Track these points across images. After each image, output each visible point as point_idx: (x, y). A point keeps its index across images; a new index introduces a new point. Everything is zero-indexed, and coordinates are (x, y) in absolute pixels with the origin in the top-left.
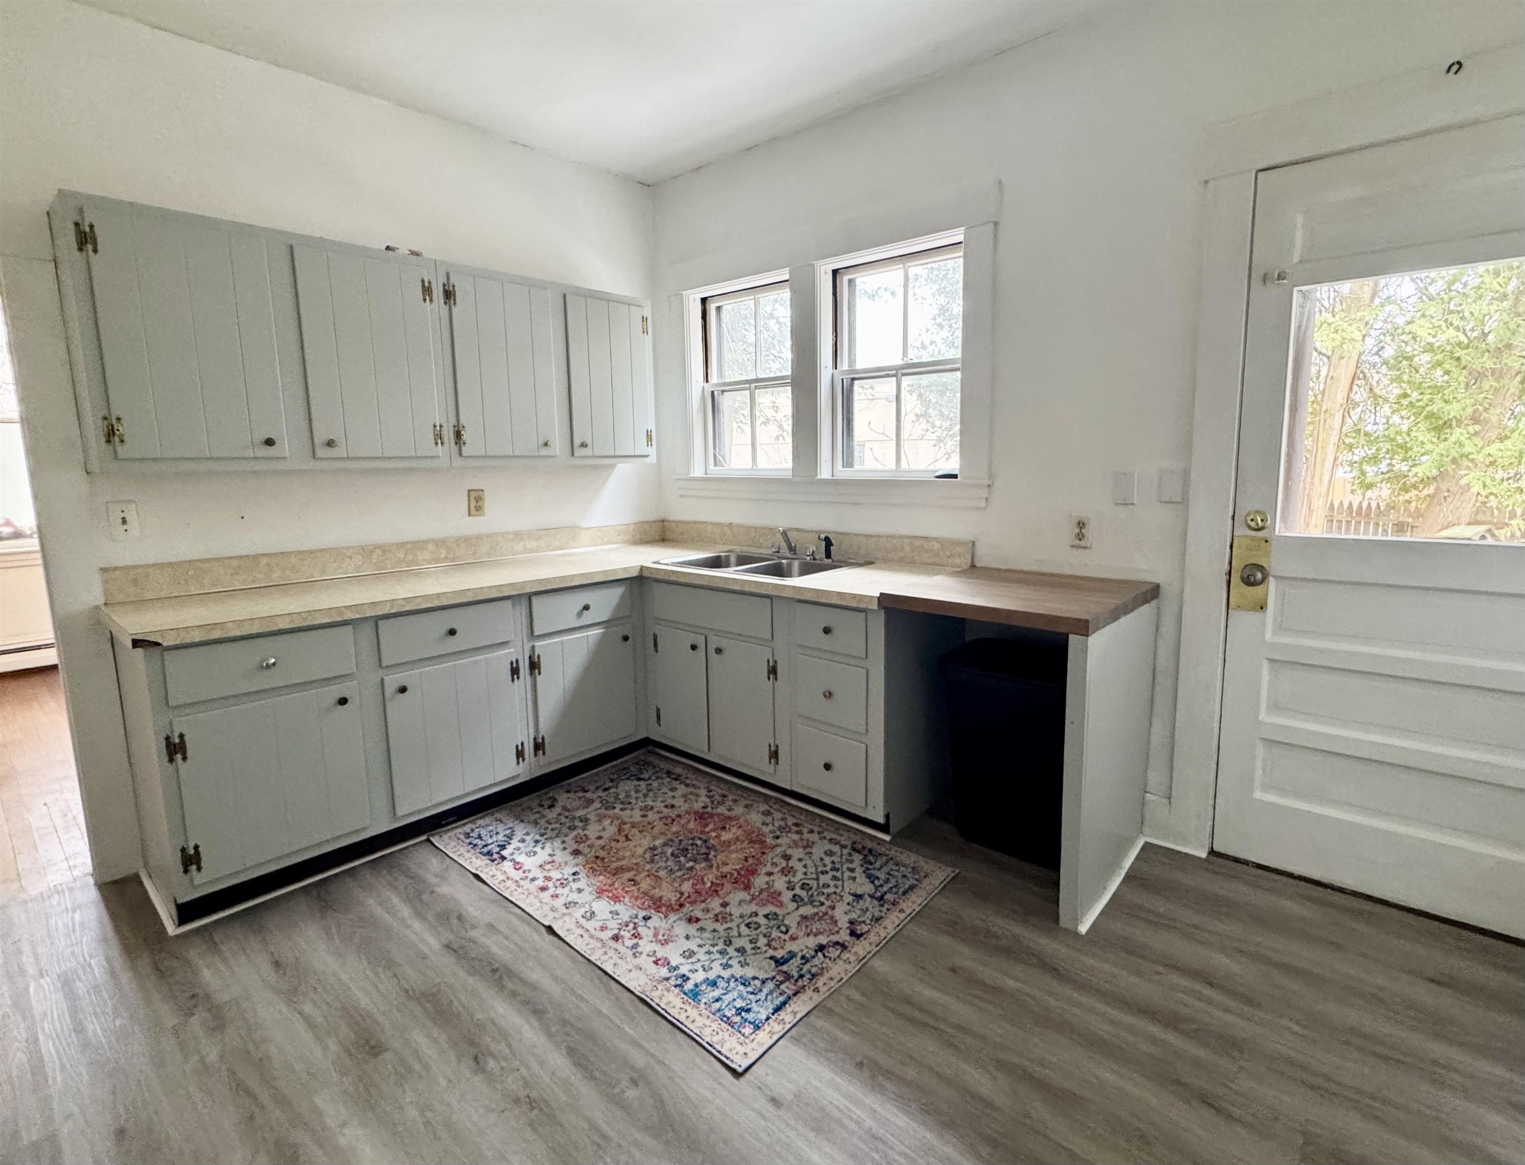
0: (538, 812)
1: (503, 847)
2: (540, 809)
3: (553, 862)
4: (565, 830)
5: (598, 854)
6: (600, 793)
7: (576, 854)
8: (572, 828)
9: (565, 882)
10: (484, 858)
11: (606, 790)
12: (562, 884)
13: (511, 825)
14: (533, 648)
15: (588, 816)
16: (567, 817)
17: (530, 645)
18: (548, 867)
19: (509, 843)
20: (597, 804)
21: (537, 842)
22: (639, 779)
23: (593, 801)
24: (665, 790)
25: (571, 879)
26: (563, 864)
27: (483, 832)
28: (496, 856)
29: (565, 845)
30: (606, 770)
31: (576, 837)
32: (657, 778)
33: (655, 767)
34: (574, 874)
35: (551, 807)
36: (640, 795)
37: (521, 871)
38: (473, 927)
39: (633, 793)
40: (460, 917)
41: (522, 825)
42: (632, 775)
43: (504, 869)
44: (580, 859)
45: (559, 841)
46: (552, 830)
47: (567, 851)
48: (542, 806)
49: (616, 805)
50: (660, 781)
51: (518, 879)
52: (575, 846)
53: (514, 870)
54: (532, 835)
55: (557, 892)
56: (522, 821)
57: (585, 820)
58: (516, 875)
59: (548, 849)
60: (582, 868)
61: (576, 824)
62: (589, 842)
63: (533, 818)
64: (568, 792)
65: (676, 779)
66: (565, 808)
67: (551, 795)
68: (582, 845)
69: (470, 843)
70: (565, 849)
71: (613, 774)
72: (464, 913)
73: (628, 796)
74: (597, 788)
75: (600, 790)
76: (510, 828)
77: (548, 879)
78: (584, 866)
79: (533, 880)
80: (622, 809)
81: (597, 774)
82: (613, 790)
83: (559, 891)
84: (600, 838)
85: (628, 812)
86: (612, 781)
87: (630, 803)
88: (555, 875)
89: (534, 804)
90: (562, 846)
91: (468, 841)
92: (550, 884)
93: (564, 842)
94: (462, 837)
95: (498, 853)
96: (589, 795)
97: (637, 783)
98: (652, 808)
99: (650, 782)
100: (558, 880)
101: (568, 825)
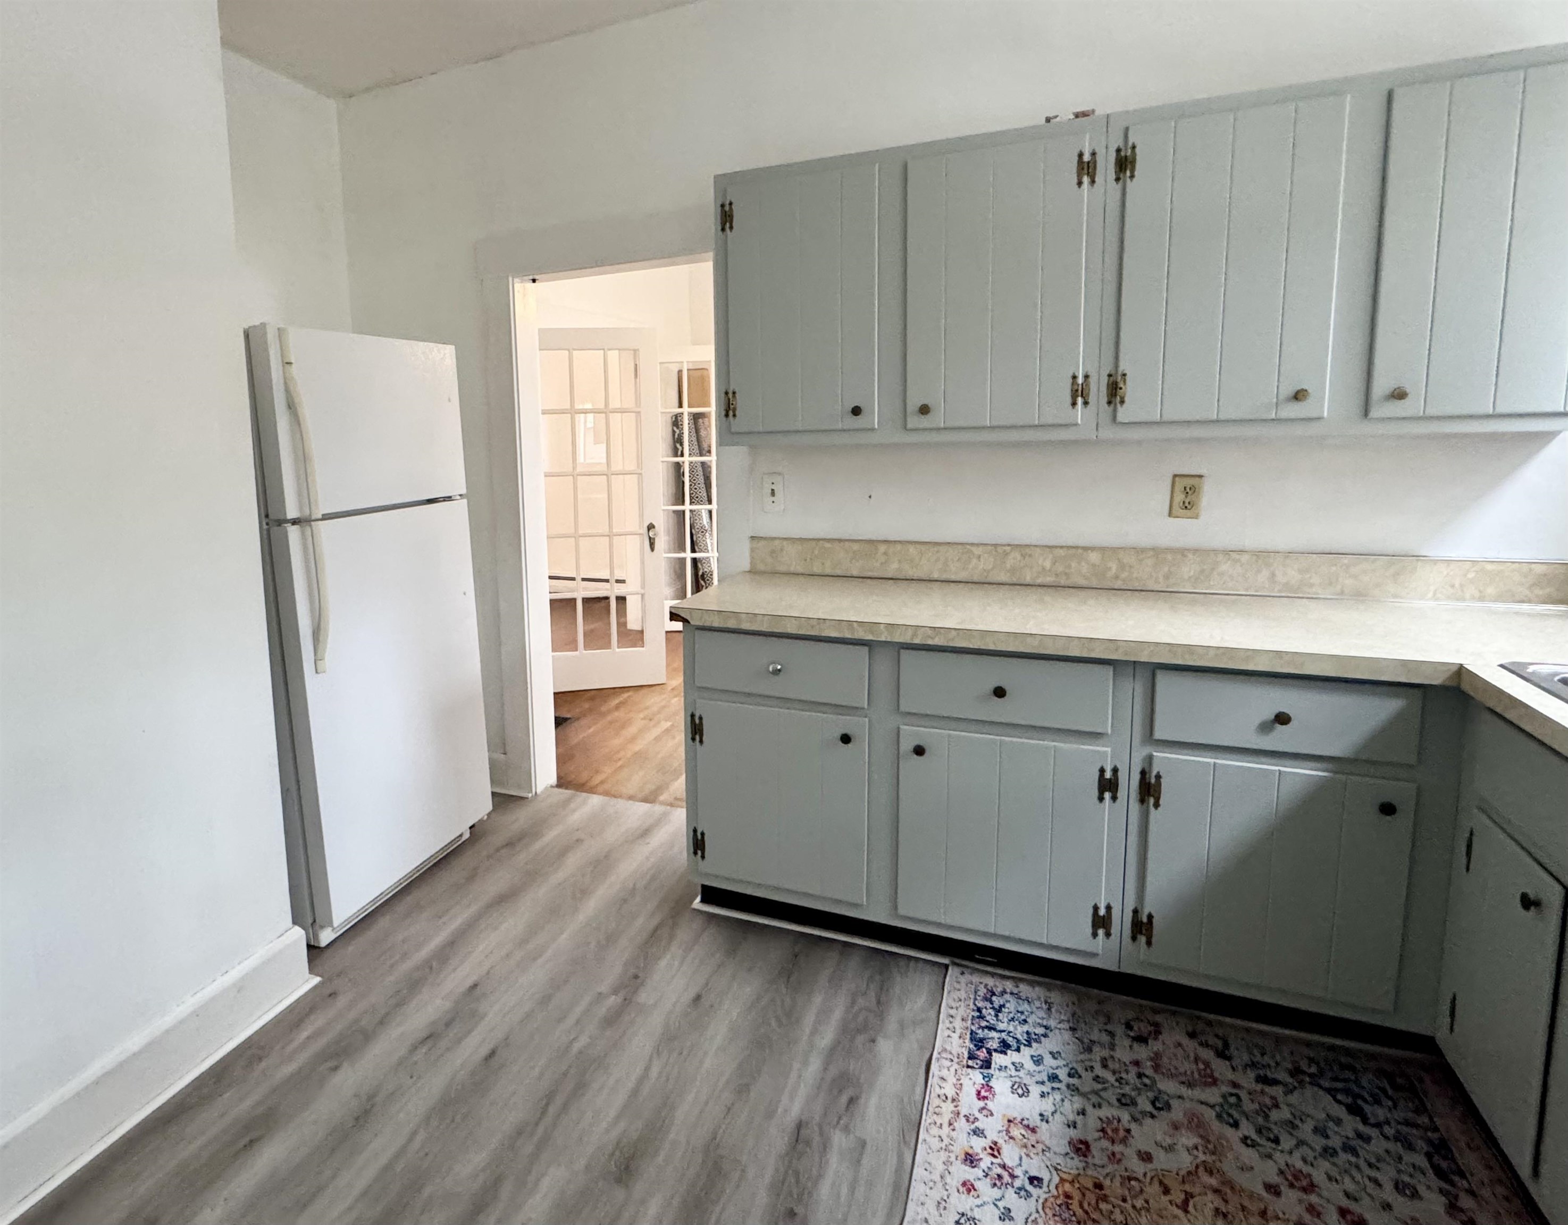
0: (1111, 1034)
1: (1004, 1047)
2: (1119, 1030)
3: (1033, 1130)
4: (1111, 1096)
5: (1107, 1183)
6: (1248, 1080)
7: (1078, 1150)
8: (1125, 1102)
9: (1007, 1178)
10: (968, 1043)
11: (1263, 1080)
12: (1000, 1177)
13: (1052, 1023)
14: (1150, 758)
15: (1174, 1103)
16: (1140, 1076)
17: (1146, 751)
18: (1016, 1132)
19: (1018, 1050)
20: (1213, 1095)
21: (1054, 1078)
22: (1354, 1110)
23: (1215, 1082)
24: (1386, 1175)
25: (1017, 1183)
26: (1040, 1147)
27: (1011, 1006)
28: (982, 1054)
29: (1079, 1119)
30: (1308, 1044)
31: (1109, 1122)
32: (1398, 1138)
33: (1421, 1109)
34: (1032, 1179)
35: (1141, 1039)
36: (1318, 1143)
37: (981, 1104)
38: (846, 1130)
39: (1306, 1130)
40: (852, 1101)
41: (1067, 1035)
42: (1347, 1092)
43: (965, 1081)
44: (1073, 1165)
45: (1078, 1102)
46: (1097, 1079)
47: (1072, 1133)
48: (1129, 1026)
49: (1244, 1123)
50: (1397, 1148)
51: (964, 1111)
52: (1091, 1136)
53: (974, 1093)
54: (1060, 1062)
55: (978, 1184)
56: (1073, 1029)
57: (1160, 1104)
58: (969, 1103)
59: (1047, 1106)
60: (1056, 1179)
61: (1140, 1100)
62: (1118, 1148)
63: (1095, 1035)
64: (1192, 1035)
65: (1440, 1174)
66: (1156, 1060)
67: (1158, 1018)
68: (1105, 1143)
69: (979, 1010)
70: (1073, 1125)
71: (1311, 1060)
72: (862, 1101)
73: (1291, 1125)
74: (1253, 1065)
75: (1251, 1075)
76: (1046, 1027)
77: (995, 1150)
78: (1062, 1180)
79: (978, 1132)
80: (1245, 1140)
81: (1278, 1040)
82: (1277, 1091)
83: (984, 1187)
84: (1146, 1157)
85: (1249, 1155)
86: (1296, 1072)
87: (1276, 1141)
88: (1010, 1154)
89: (1121, 1015)
90: (1071, 1117)
91: (980, 1004)
92: (987, 1161)
93: (1083, 1112)
94: (982, 991)
95: (989, 1052)
96: (1220, 1068)
97: (1340, 1112)
98: (1311, 1188)
99: (1373, 1132)
100: (1004, 1167)
101: (1127, 1090)
